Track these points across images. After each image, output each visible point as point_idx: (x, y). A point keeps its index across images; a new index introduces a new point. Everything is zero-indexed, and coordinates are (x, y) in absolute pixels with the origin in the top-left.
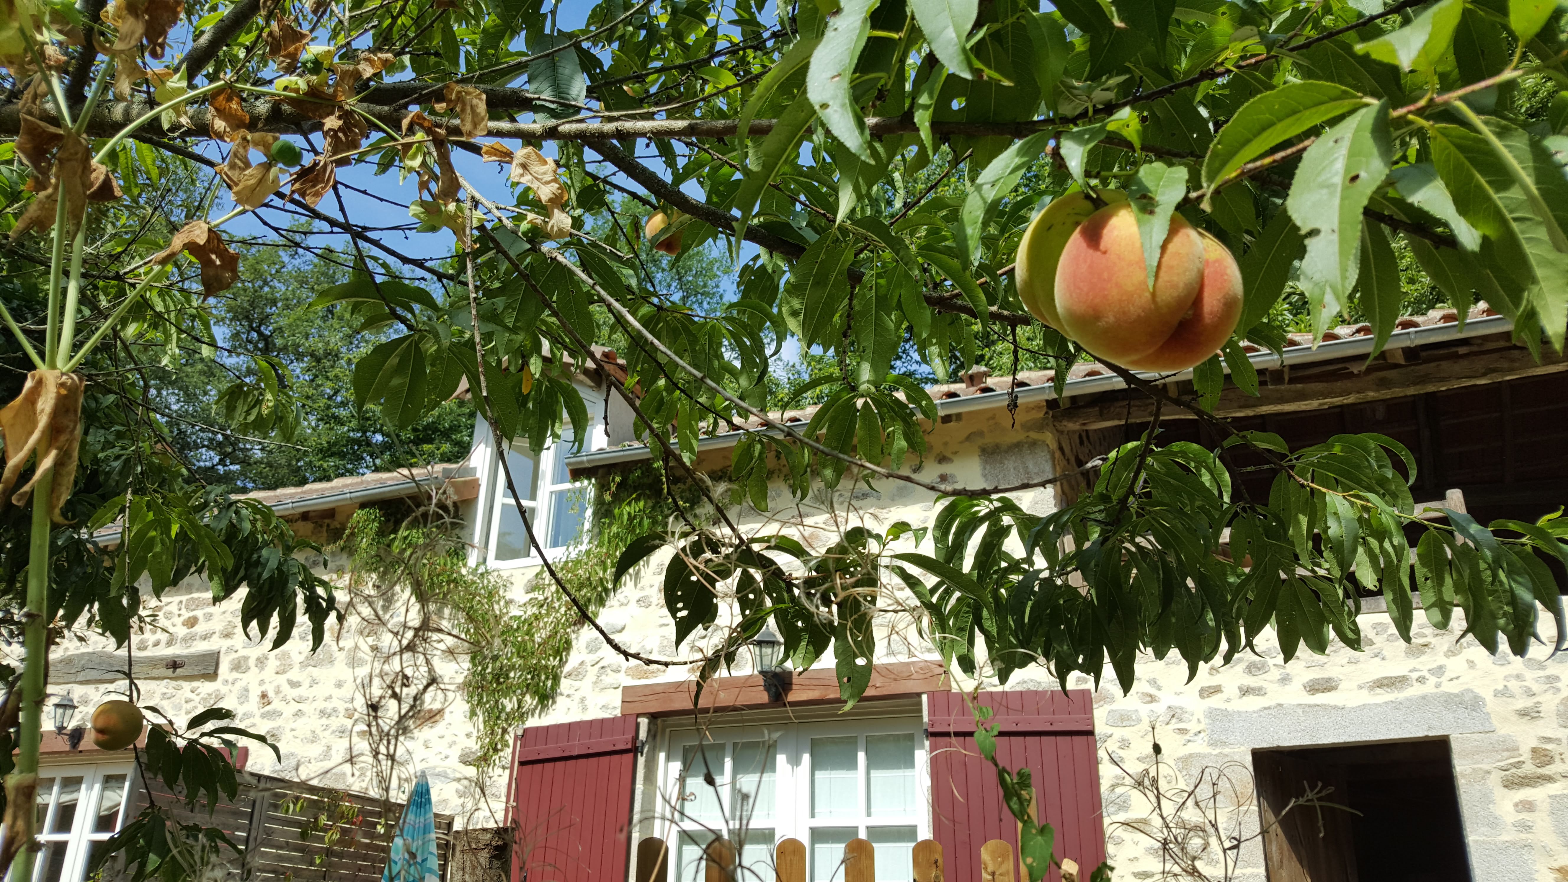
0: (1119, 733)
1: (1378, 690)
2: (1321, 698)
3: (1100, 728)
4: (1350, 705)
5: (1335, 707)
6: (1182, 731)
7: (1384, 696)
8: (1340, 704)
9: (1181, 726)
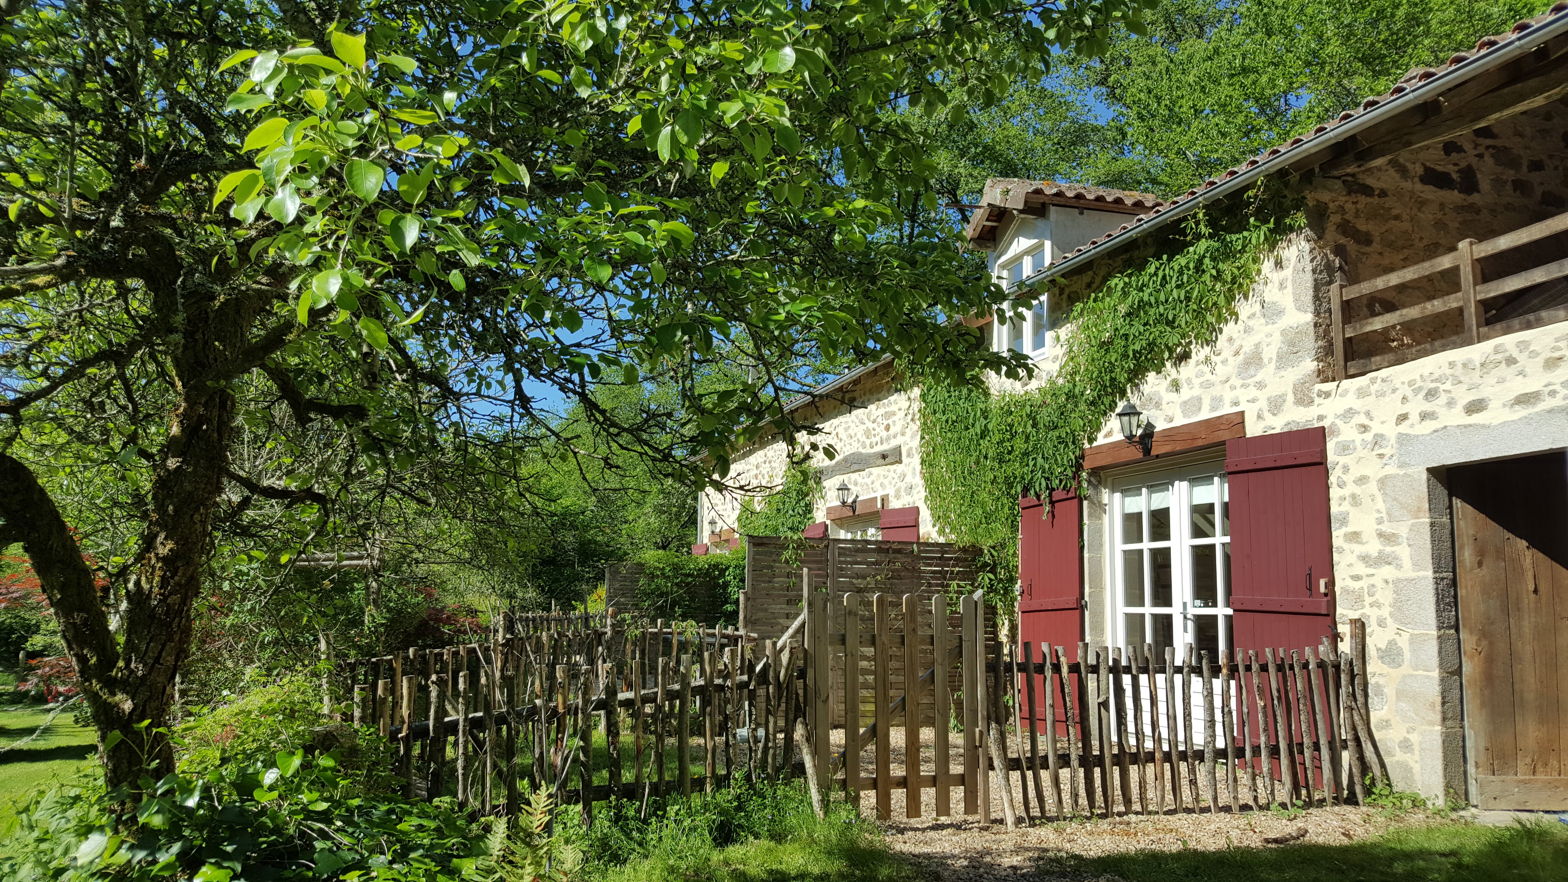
0: (1342, 460)
1: (1517, 407)
2: (1477, 418)
3: (1331, 457)
4: (1495, 422)
5: (1483, 426)
6: (1381, 456)
7: (1521, 412)
8: (1487, 423)
9: (1381, 451)
